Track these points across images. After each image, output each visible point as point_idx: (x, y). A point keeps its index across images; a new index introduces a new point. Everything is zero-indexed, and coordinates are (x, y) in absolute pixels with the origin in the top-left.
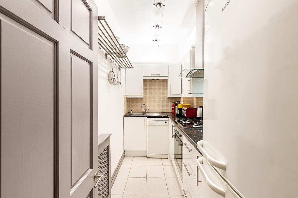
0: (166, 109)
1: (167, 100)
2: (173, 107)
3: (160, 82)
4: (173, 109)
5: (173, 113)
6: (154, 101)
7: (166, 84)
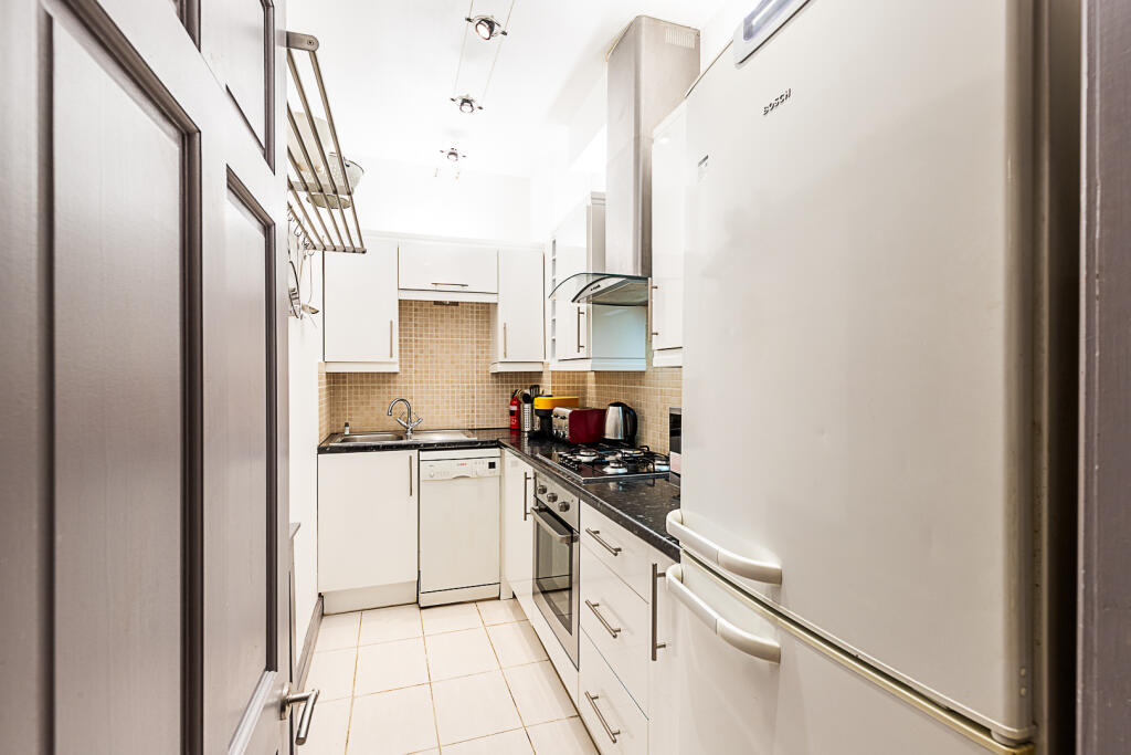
0: (488, 416)
1: (492, 382)
2: (514, 408)
3: (462, 312)
4: (512, 413)
5: (516, 430)
6: (443, 387)
7: (488, 322)
